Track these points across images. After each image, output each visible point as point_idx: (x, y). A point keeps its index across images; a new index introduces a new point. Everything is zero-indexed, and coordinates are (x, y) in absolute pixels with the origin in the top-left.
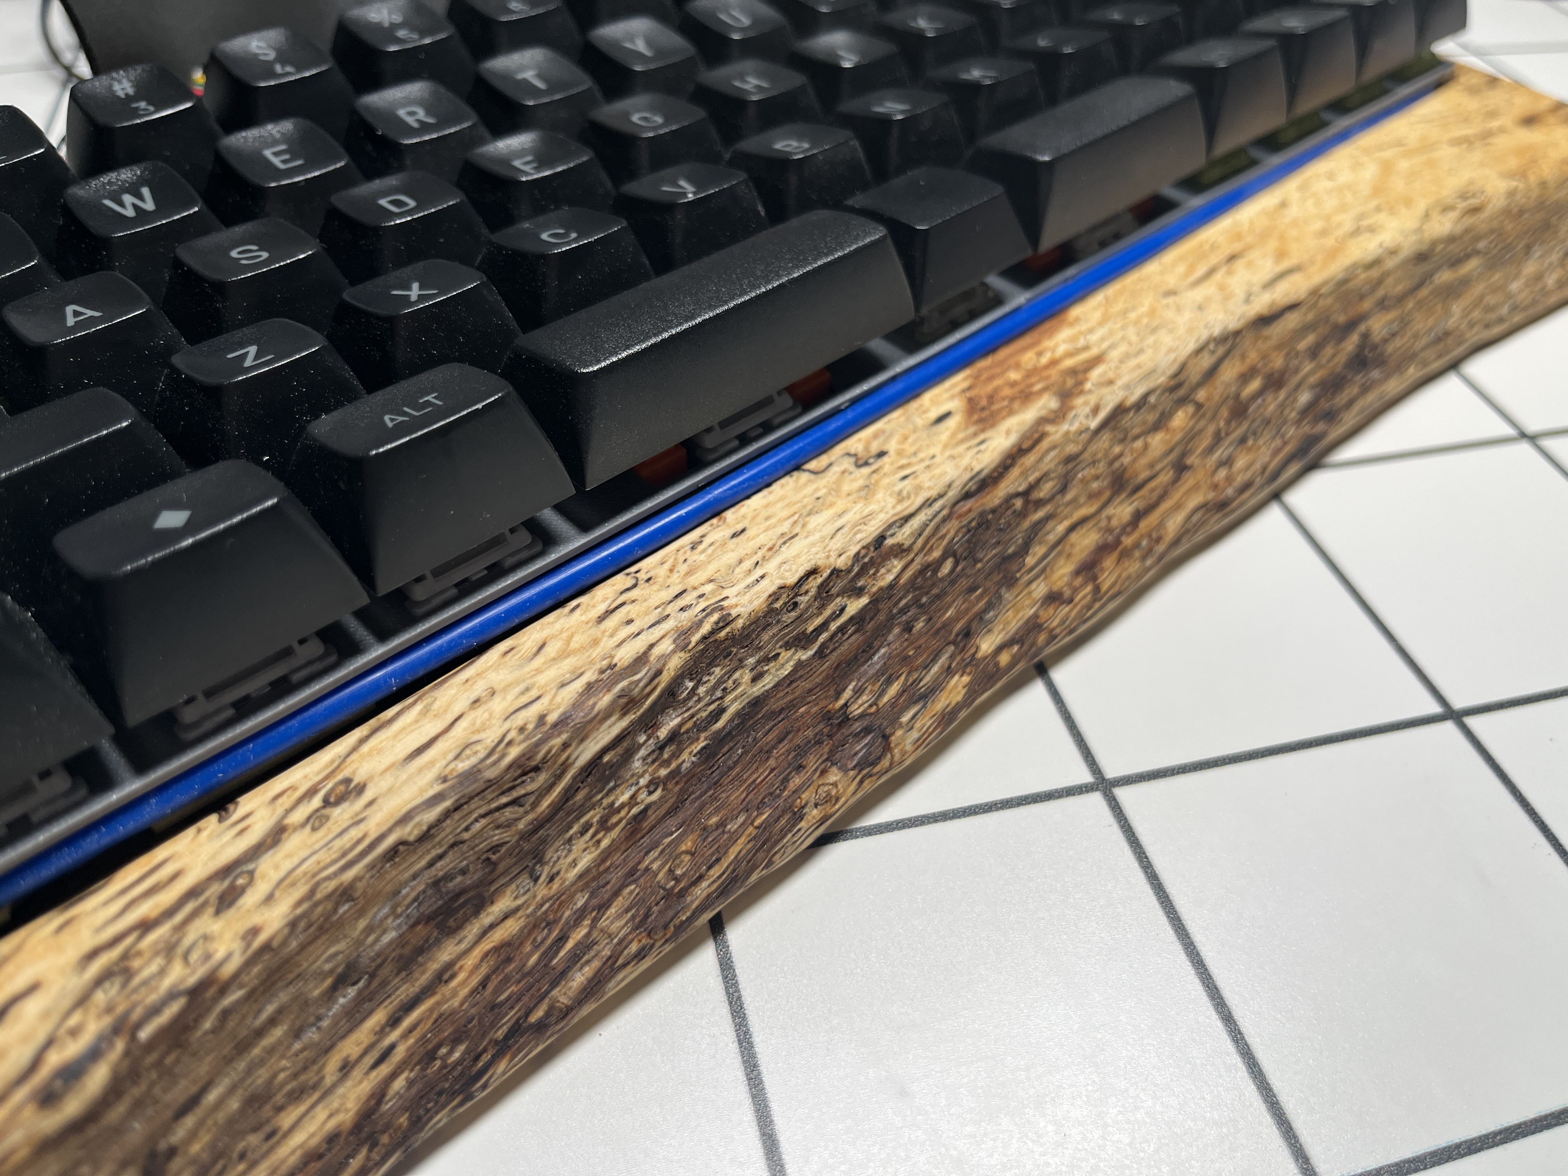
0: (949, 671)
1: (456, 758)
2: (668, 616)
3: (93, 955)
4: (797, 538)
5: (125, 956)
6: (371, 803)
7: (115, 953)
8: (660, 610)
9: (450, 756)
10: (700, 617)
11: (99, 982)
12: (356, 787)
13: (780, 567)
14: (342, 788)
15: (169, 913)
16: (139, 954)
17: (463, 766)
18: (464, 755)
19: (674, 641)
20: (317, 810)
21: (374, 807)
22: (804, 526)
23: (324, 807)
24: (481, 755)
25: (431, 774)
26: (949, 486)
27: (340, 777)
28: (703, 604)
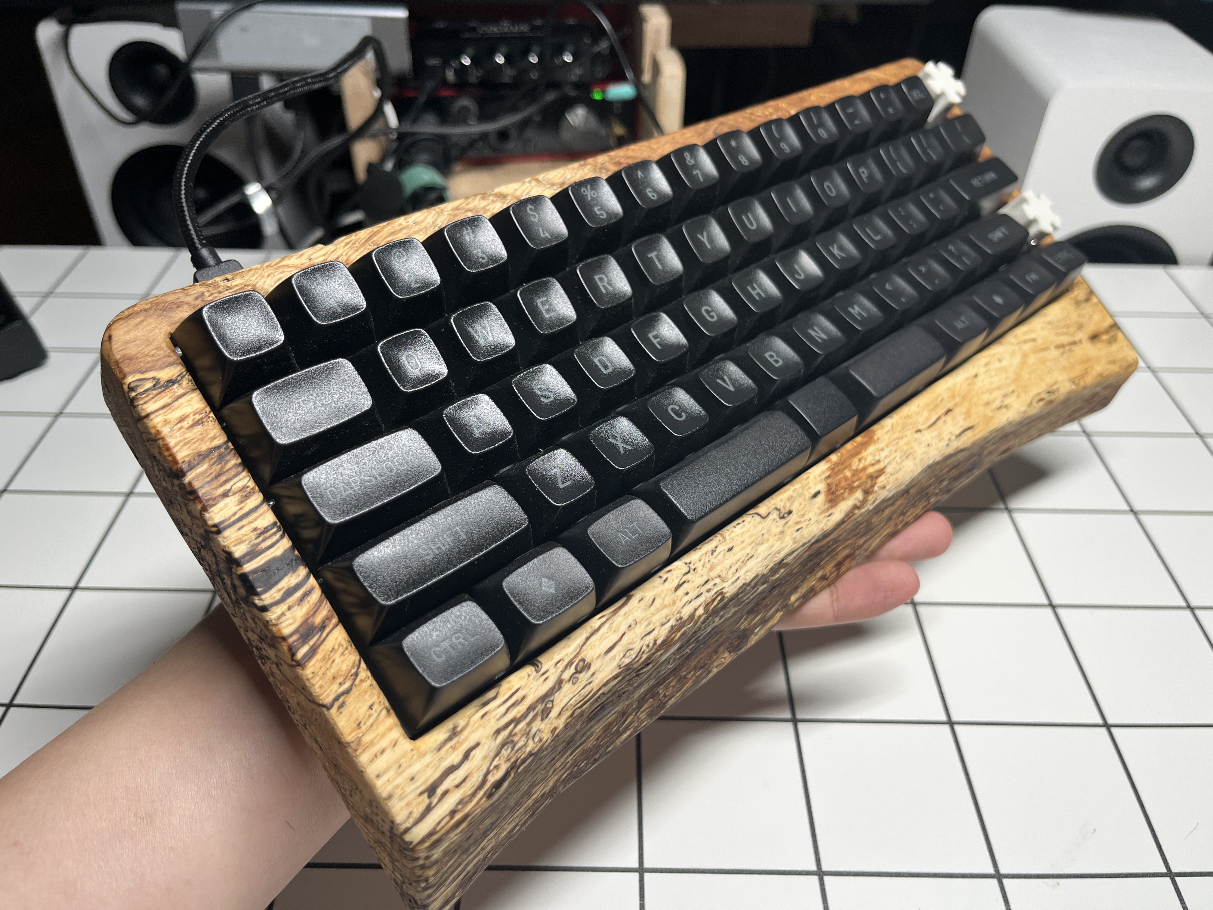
0: (777, 611)
1: (624, 656)
2: (702, 593)
3: (498, 732)
4: (753, 558)
5: (511, 735)
6: (593, 674)
7: (505, 733)
8: (699, 589)
9: (622, 655)
10: (714, 597)
11: (503, 745)
12: (587, 663)
13: (745, 574)
14: (581, 664)
15: (524, 716)
16: (515, 734)
17: (627, 661)
18: (626, 656)
19: (704, 609)
20: (573, 674)
21: (595, 676)
22: (756, 551)
23: (576, 673)
24: (633, 657)
25: (615, 663)
26: (813, 537)
27: (580, 657)
28: (716, 590)
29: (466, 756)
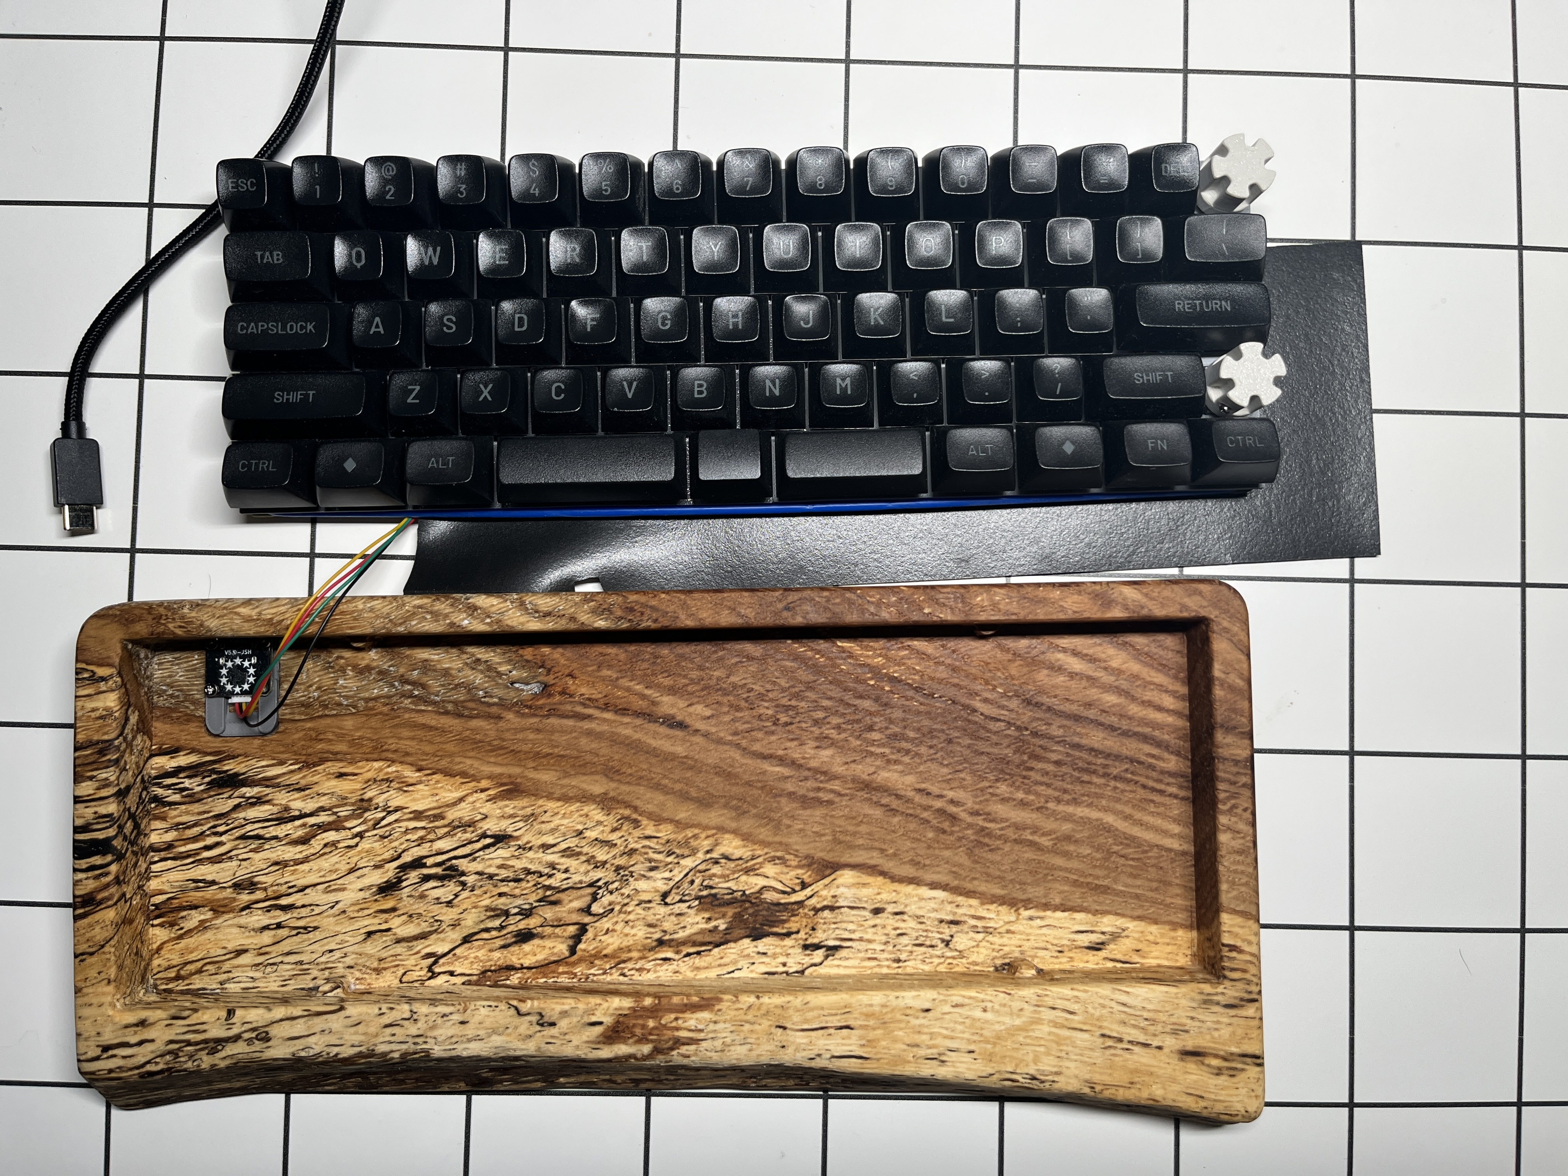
1: (303, 1049)
2: (408, 1042)
3: (172, 1042)
4: (481, 1041)
5: (179, 1049)
6: (268, 1047)
7: (176, 1046)
8: (408, 1037)
9: (300, 1048)
10: (418, 1051)
11: (169, 1052)
12: (269, 1037)
13: (466, 1049)
14: (265, 1034)
15: (197, 1043)
16: (183, 1051)
17: (303, 1054)
18: (305, 1051)
19: (403, 1054)
21: (269, 1050)
22: (489, 1037)
23: (255, 1038)
24: (310, 1055)
25: (292, 1050)
26: (562, 1056)
27: (266, 1029)
28: (423, 1046)
29: (141, 1043)
